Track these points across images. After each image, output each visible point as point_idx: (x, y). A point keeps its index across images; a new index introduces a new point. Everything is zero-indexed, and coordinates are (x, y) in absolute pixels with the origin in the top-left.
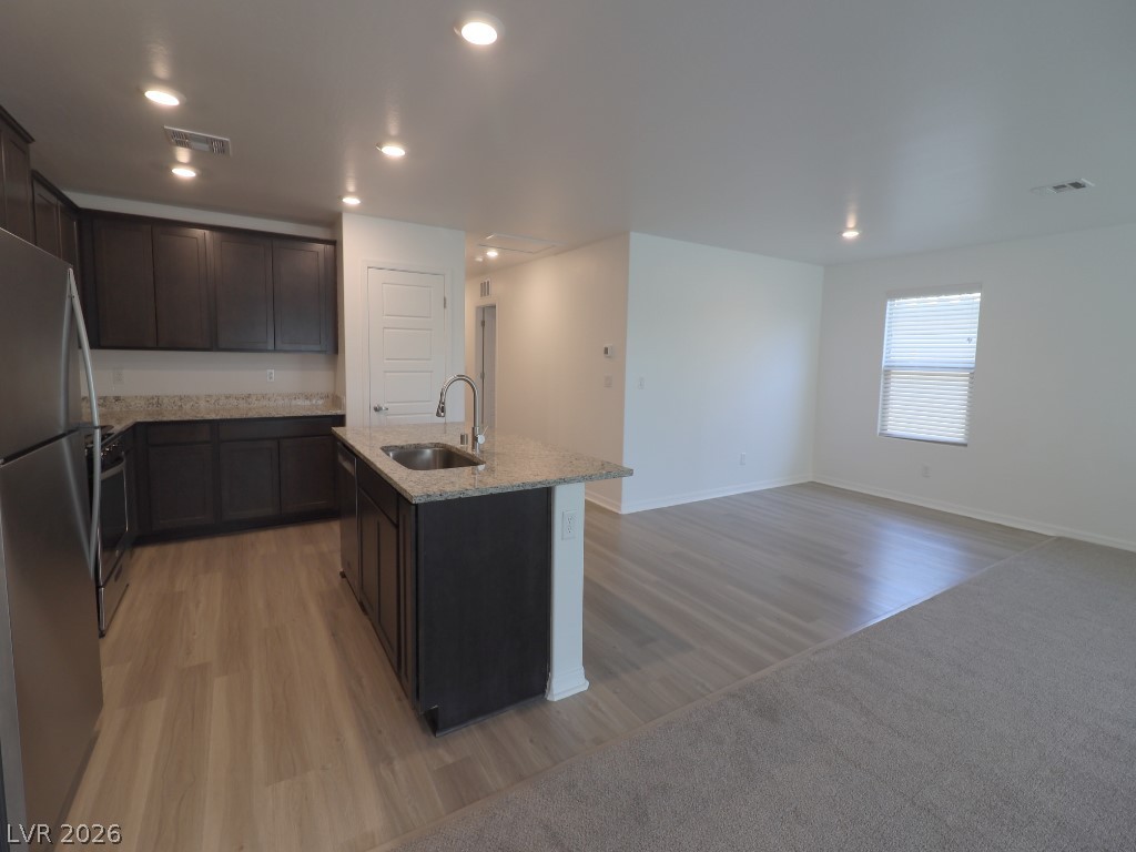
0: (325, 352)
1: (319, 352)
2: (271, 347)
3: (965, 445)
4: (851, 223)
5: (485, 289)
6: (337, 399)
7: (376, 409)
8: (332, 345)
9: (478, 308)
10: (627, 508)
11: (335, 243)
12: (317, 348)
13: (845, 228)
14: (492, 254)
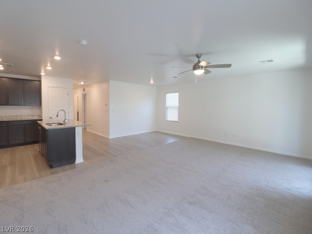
0: (38, 105)
1: (37, 105)
2: (23, 104)
3: (178, 122)
4: (152, 80)
5: (84, 90)
6: (40, 116)
7: (50, 118)
8: (39, 103)
9: (83, 94)
10: (111, 137)
11: (40, 81)
12: (35, 104)
13: (150, 81)
14: (82, 83)
